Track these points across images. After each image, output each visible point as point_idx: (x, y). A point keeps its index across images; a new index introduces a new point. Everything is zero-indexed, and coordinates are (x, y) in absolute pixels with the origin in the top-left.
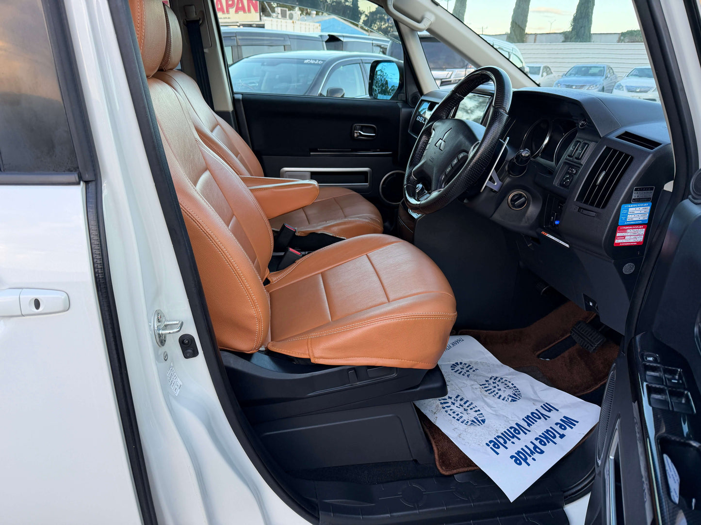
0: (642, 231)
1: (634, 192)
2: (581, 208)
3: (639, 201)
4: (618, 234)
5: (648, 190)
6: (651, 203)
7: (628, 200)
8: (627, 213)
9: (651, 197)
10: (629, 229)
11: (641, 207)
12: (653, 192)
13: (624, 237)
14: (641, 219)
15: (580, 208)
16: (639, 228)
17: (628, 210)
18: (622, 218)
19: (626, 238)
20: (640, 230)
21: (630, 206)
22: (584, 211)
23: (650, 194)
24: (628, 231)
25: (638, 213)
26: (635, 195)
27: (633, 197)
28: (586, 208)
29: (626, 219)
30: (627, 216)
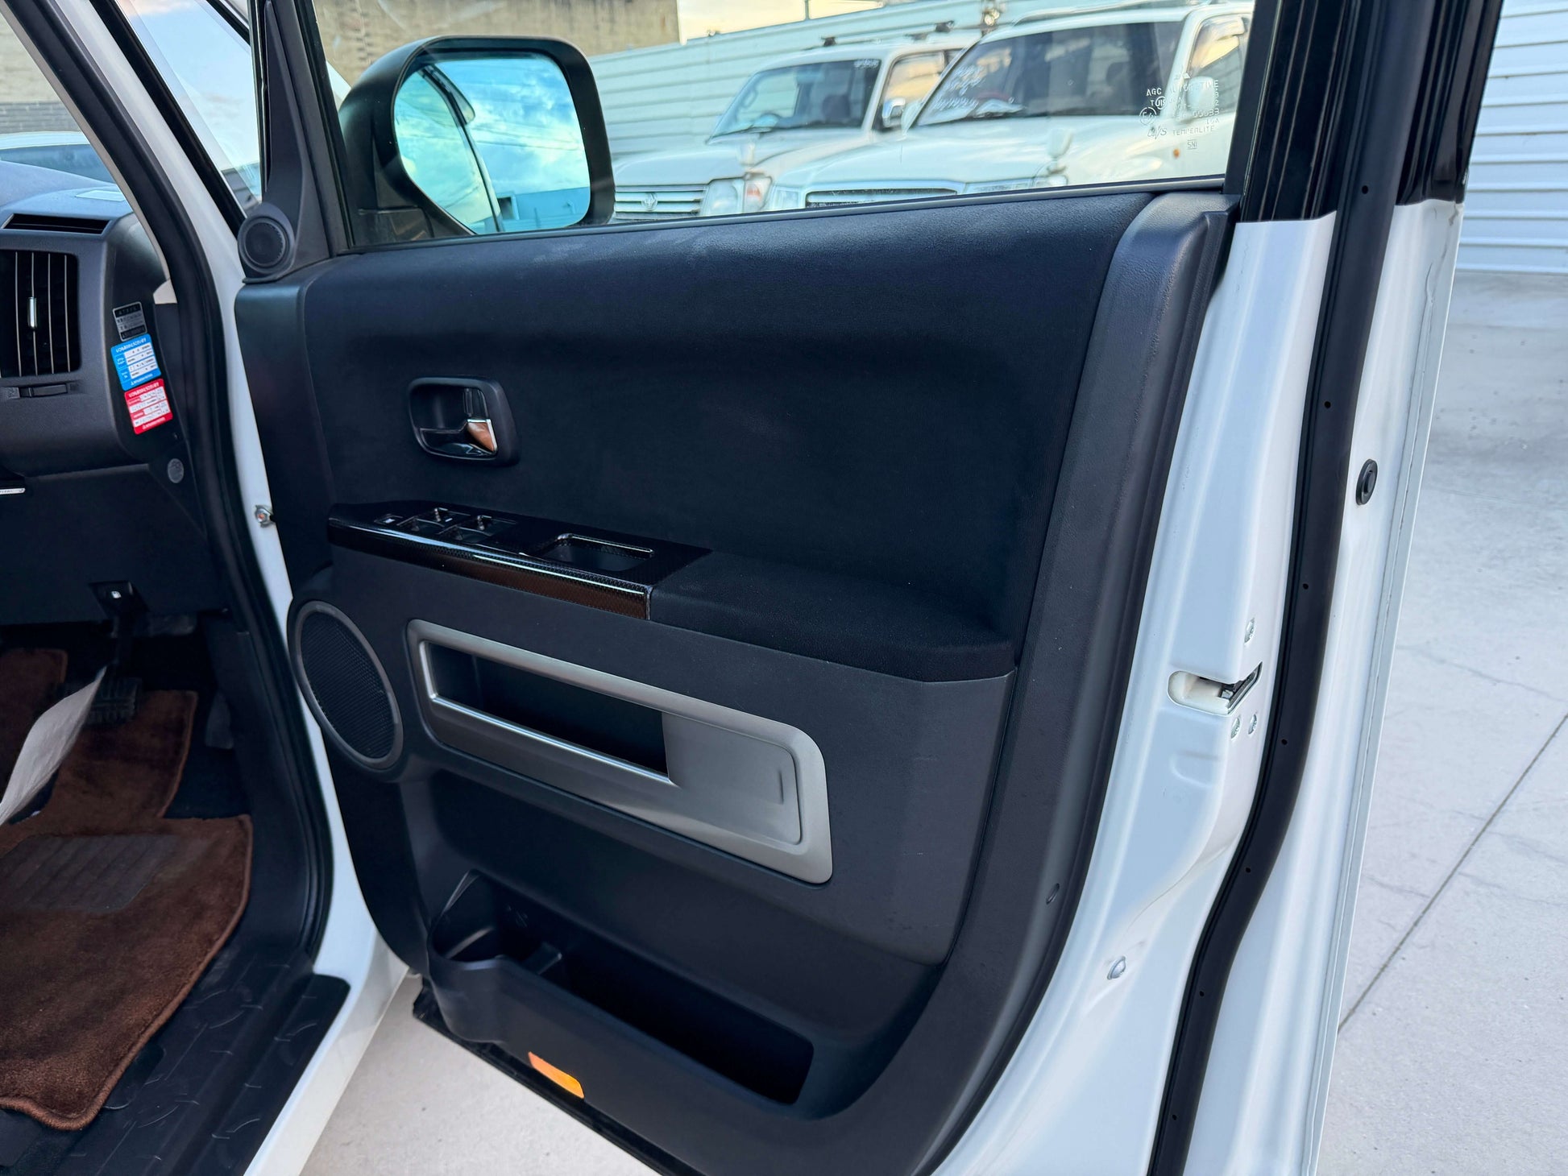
0: (160, 393)
1: (116, 319)
2: (26, 387)
3: (132, 334)
4: (132, 409)
5: (133, 311)
6: (148, 336)
7: (114, 339)
8: (125, 363)
9: (144, 323)
10: (142, 393)
11: (138, 346)
12: (141, 312)
13: (141, 411)
14: (150, 369)
15: (22, 389)
16: (154, 389)
17: (123, 356)
18: (122, 375)
19: (146, 411)
20: (156, 390)
21: (122, 349)
22: (35, 390)
23: (139, 319)
24: (142, 397)
25: (138, 359)
26: (121, 327)
27: (120, 331)
28: (36, 383)
29: (128, 374)
30: (127, 370)
